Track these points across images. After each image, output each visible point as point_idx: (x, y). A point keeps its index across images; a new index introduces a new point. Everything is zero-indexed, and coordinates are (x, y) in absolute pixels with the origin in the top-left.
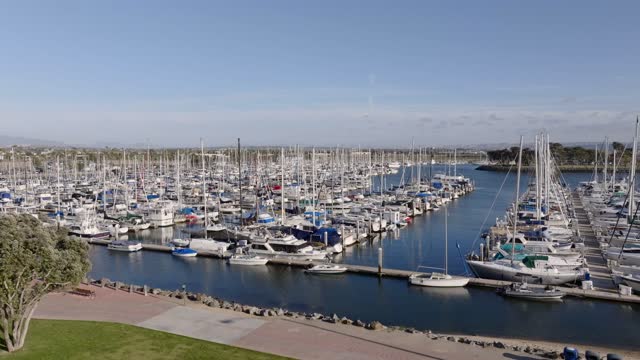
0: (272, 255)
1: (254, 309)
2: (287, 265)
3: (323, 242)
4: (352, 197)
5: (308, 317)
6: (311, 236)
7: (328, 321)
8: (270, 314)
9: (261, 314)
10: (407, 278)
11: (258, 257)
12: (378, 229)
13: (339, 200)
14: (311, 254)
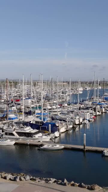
0: (17, 139)
1: (9, 176)
2: (27, 145)
3: (48, 131)
4: (61, 105)
5: (47, 181)
6: (41, 127)
7: (61, 184)
8: (20, 180)
9: (15, 180)
10: (102, 152)
11: (9, 140)
12: (78, 123)
13: (54, 107)
14: (41, 138)
